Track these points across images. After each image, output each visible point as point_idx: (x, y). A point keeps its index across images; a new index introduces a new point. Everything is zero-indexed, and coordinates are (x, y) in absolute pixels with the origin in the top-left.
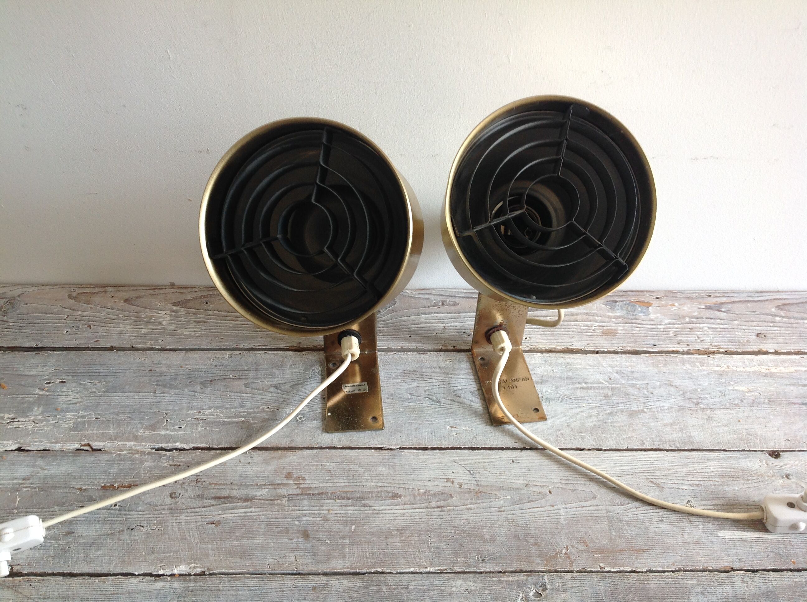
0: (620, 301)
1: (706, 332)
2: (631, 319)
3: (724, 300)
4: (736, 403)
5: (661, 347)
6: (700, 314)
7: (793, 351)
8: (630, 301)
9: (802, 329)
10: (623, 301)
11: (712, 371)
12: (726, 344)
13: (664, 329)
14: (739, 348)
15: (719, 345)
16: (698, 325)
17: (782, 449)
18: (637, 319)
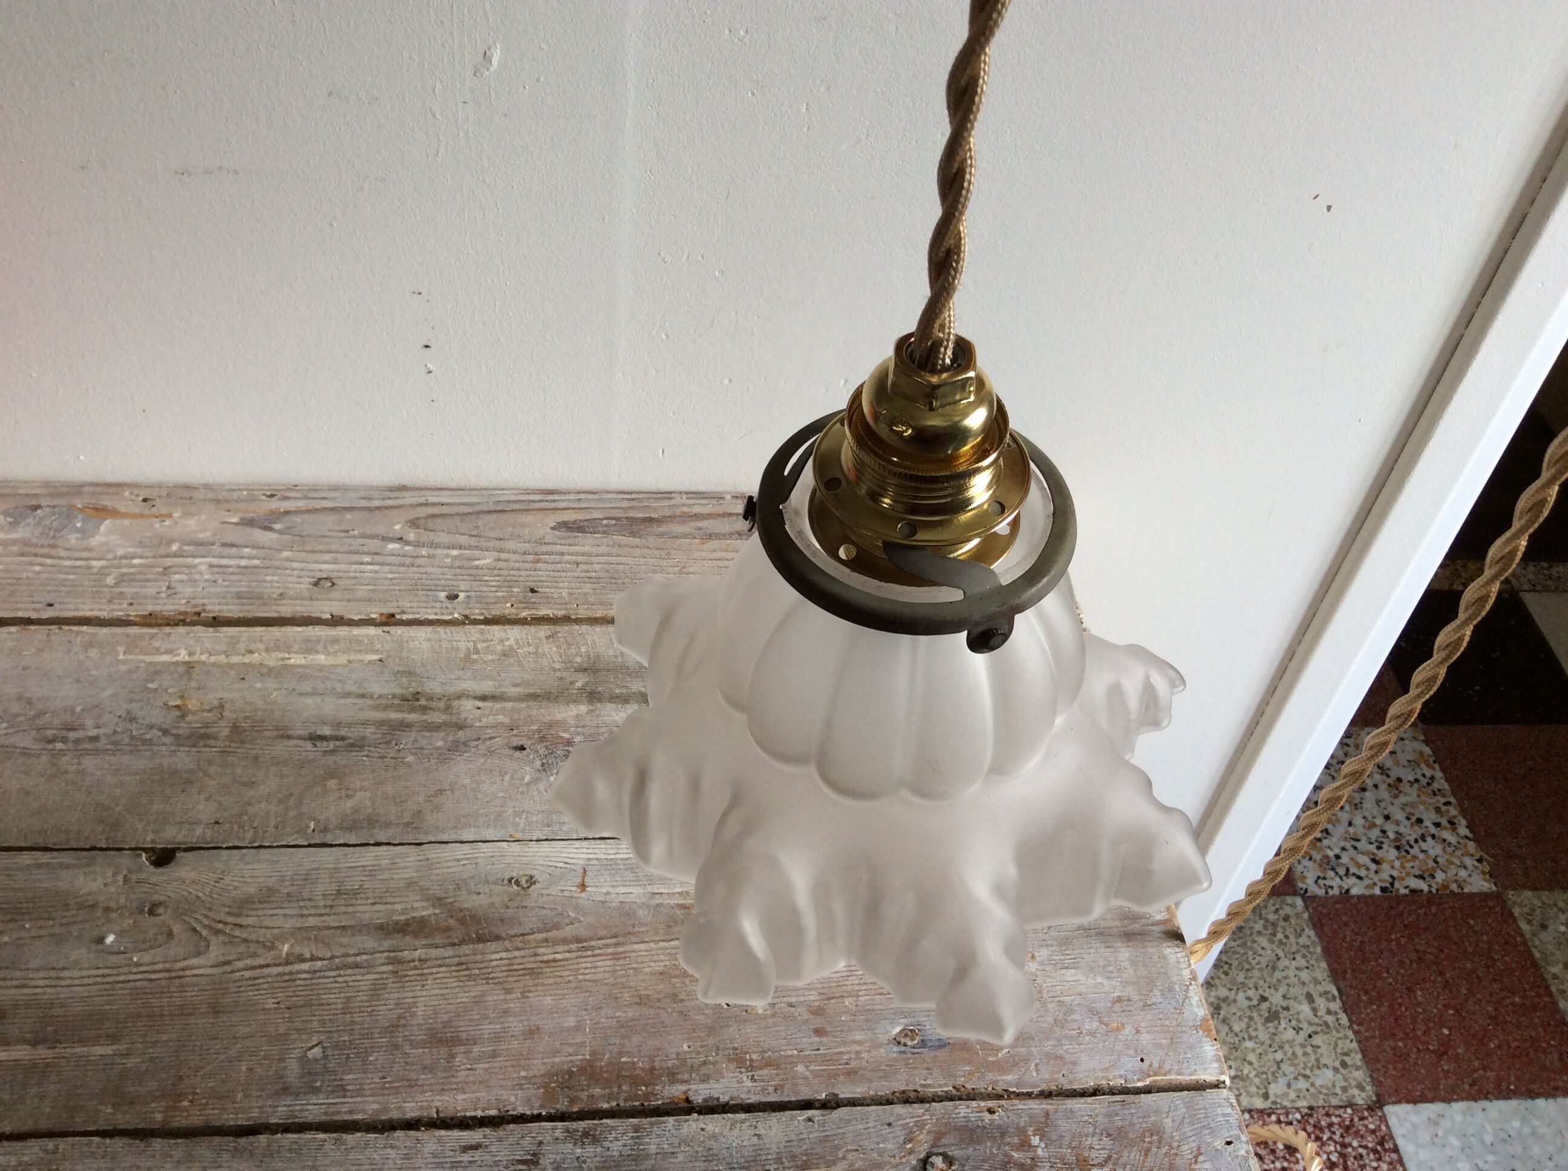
0: (49, 506)
1: (197, 577)
2: (42, 546)
3: (301, 504)
4: (148, 737)
5: (60, 610)
6: (214, 535)
7: (373, 616)
8: (72, 507)
9: (430, 570)
10: (54, 507)
11: (143, 665)
12: (224, 601)
13: (102, 568)
14: (249, 611)
15: (204, 605)
16: (190, 560)
17: (189, 845)
18: (53, 546)
